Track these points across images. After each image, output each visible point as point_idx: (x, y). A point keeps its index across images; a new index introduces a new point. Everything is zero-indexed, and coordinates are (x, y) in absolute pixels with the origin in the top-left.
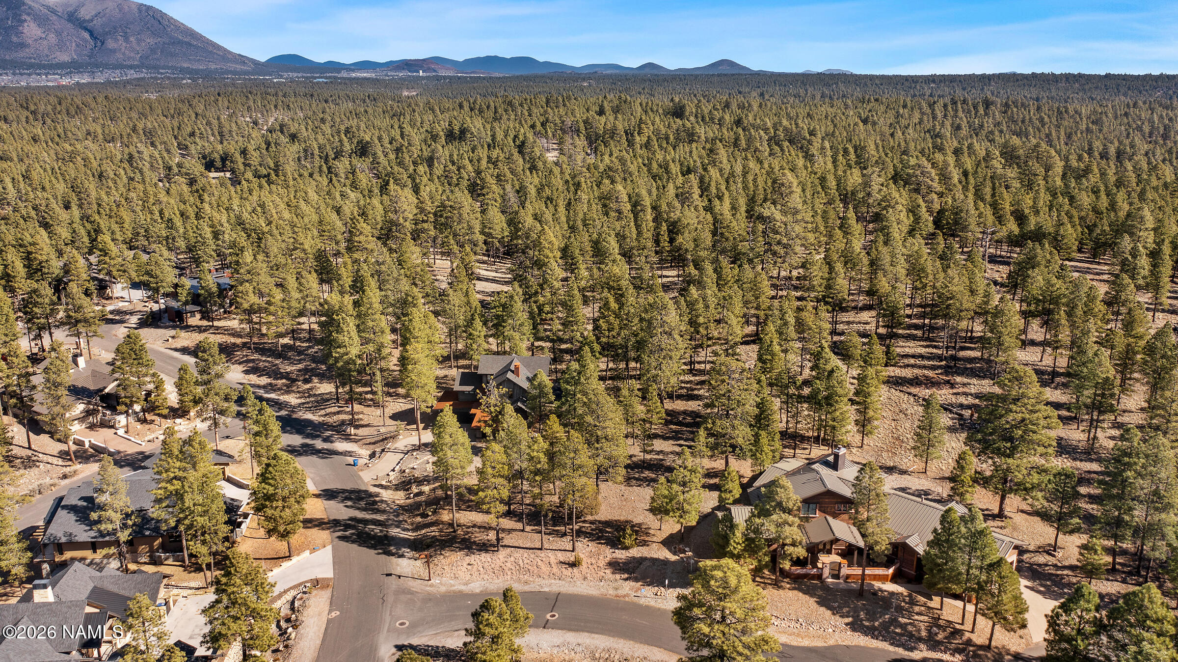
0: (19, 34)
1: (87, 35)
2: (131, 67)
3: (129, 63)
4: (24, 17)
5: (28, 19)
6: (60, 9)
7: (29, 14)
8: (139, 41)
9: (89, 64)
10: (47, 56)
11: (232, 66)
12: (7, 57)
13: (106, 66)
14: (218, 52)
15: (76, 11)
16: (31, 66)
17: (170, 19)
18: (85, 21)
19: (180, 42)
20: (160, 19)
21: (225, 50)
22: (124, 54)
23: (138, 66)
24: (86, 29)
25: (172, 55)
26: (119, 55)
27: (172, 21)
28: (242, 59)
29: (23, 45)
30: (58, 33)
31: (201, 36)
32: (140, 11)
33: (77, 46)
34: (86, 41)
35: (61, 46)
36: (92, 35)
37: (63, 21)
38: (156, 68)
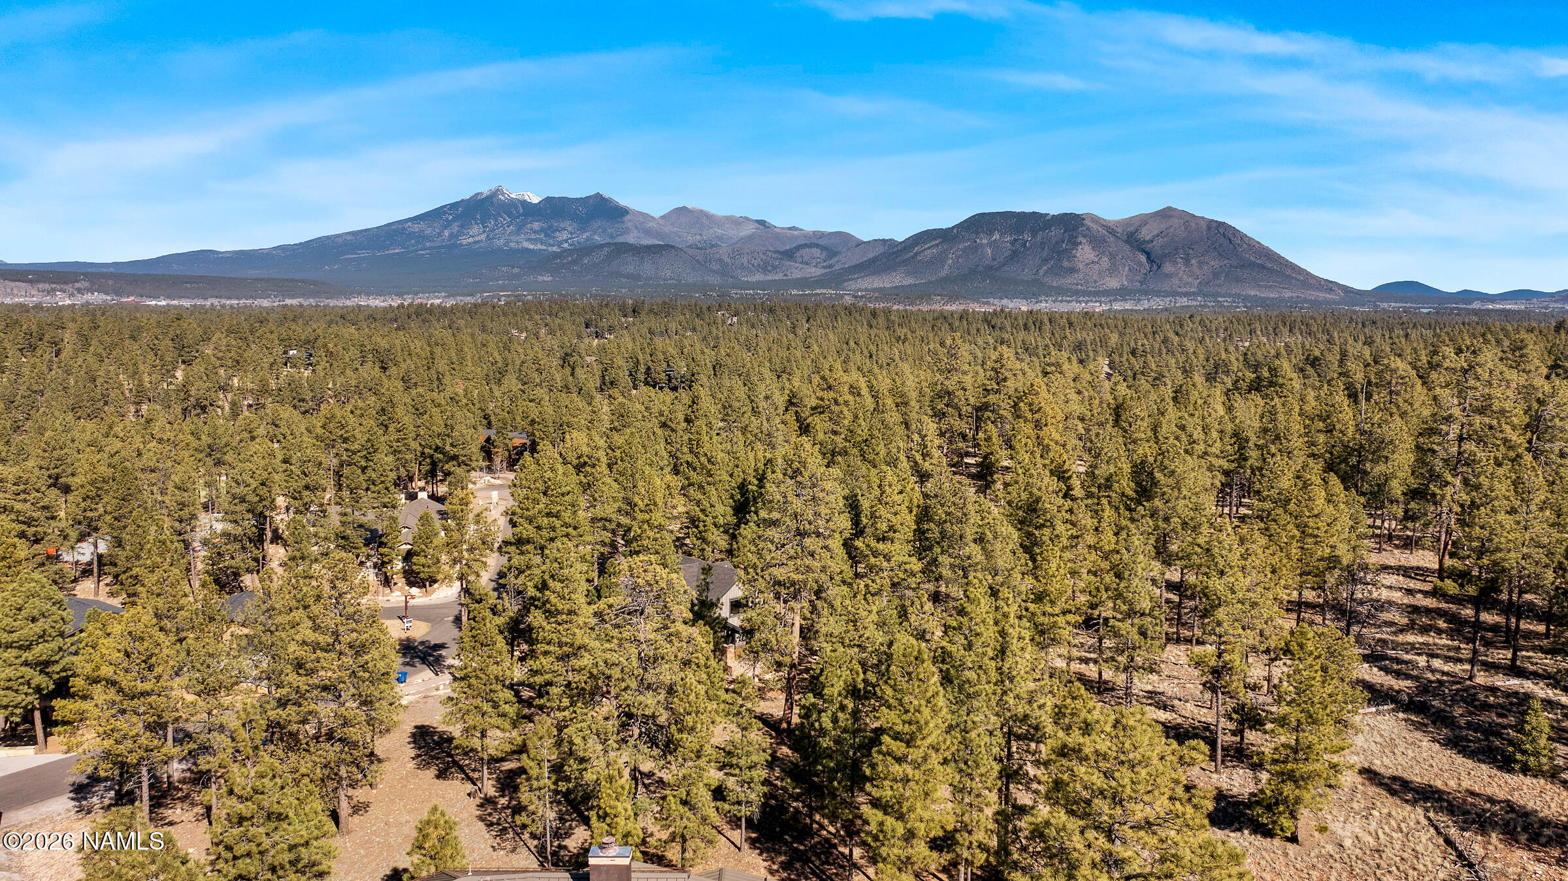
0: (1072, 257)
1: (1143, 258)
2: (1186, 294)
3: (1184, 290)
4: (1081, 239)
5: (1084, 241)
6: (1120, 230)
7: (1085, 236)
8: (1200, 264)
9: (1139, 291)
10: (1095, 282)
11: (1313, 294)
12: (1054, 284)
13: (1158, 293)
14: (1299, 277)
15: (1137, 230)
16: (1077, 293)
17: (1243, 237)
18: (1144, 241)
19: (1251, 265)
20: (1232, 237)
21: (1308, 274)
22: (1181, 279)
23: (1194, 293)
24: (1144, 251)
25: (1238, 280)
26: (1175, 281)
27: (1246, 239)
28: (1329, 286)
29: (1073, 270)
30: (1112, 257)
31: (1279, 256)
32: (1209, 228)
33: (1130, 270)
34: (1140, 264)
35: (1113, 270)
36: (1148, 258)
37: (1120, 242)
38: (1215, 295)
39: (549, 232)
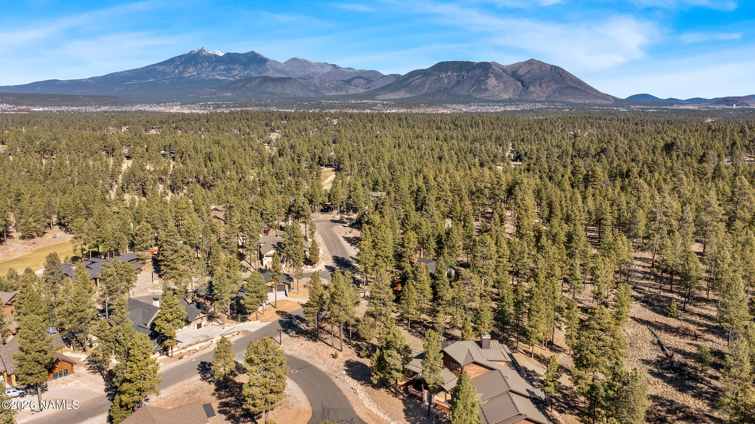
0: (486, 84)
1: (519, 84)
2: (540, 102)
3: (539, 99)
4: (490, 75)
5: (492, 76)
6: (509, 70)
7: (492, 73)
8: (547, 87)
9: (518, 100)
10: (497, 96)
11: (599, 101)
12: (478, 97)
13: (527, 101)
14: (593, 93)
15: (517, 70)
16: (488, 101)
17: (567, 74)
18: (521, 76)
19: (571, 87)
20: (562, 74)
21: (598, 91)
22: (538, 94)
23: (544, 101)
24: (520, 80)
25: (565, 95)
26: (535, 95)
27: (568, 75)
28: (607, 97)
29: (486, 90)
30: (505, 83)
31: (584, 83)
32: (551, 69)
33: (514, 90)
34: (518, 87)
35: (505, 90)
36: (522, 84)
37: (509, 76)
38: (554, 102)
39: (228, 70)
